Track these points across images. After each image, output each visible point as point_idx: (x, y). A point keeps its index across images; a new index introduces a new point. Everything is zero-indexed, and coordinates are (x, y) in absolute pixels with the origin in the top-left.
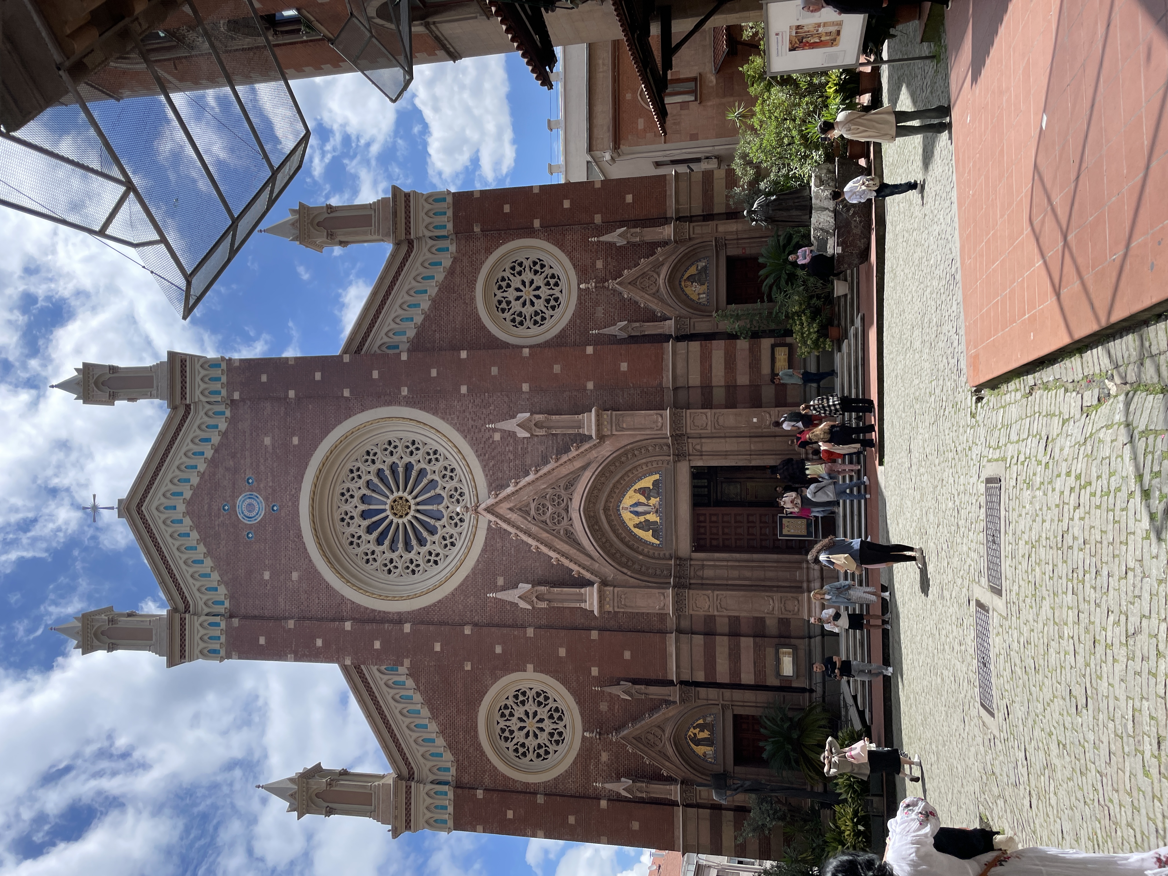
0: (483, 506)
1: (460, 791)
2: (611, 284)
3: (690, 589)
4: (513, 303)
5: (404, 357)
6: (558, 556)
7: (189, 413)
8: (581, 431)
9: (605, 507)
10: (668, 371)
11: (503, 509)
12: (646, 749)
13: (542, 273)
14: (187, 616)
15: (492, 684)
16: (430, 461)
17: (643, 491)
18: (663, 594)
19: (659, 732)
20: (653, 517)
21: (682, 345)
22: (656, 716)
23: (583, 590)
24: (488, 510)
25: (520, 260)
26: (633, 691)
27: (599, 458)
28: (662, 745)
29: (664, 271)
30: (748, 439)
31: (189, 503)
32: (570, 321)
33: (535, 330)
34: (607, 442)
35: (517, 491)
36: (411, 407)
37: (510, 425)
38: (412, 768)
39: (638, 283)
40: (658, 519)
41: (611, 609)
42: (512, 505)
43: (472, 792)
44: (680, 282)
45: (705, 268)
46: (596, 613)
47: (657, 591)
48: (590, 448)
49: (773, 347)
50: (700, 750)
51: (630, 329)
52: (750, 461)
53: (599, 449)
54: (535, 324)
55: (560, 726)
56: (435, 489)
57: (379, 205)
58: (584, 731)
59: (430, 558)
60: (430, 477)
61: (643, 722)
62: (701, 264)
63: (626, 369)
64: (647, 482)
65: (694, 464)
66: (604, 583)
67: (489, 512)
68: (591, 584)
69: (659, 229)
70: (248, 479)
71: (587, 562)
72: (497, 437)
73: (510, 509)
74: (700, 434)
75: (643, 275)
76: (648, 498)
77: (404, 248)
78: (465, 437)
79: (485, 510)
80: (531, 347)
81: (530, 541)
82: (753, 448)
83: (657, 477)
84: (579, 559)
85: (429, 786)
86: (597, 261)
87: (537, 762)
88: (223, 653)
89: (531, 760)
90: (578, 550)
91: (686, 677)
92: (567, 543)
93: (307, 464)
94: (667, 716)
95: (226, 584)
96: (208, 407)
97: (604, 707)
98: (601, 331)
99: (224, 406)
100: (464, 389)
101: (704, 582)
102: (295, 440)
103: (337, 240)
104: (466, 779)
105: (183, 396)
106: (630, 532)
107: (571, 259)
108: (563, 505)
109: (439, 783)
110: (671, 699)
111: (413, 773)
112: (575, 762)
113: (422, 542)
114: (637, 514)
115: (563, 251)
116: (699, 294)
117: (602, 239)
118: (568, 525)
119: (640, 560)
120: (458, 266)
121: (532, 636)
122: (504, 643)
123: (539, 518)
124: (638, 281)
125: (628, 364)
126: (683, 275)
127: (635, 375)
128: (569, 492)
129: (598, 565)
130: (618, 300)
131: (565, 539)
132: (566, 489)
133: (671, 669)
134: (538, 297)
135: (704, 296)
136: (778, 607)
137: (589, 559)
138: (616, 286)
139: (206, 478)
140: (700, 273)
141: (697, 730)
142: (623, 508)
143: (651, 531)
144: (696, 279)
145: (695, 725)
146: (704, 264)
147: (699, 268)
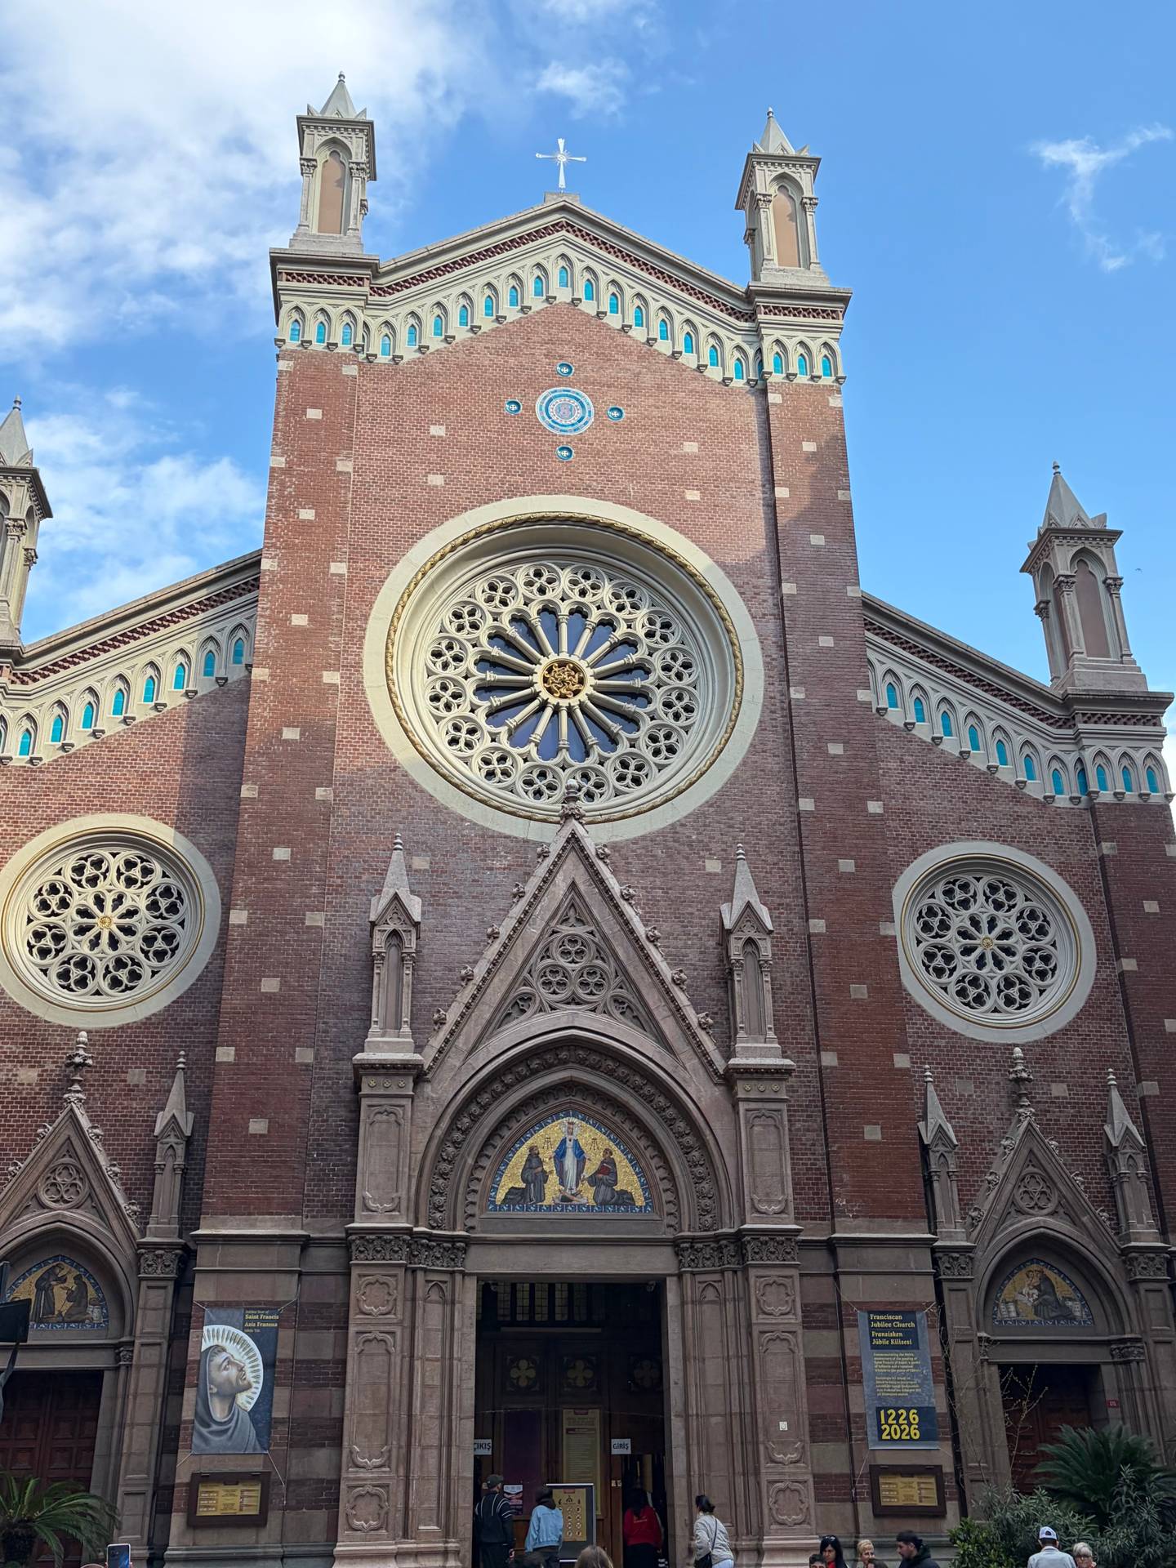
0: (580, 830)
2: (1028, 1112)
3: (407, 1270)
4: (966, 914)
5: (860, 695)
6: (477, 980)
7: (737, 318)
8: (742, 1034)
9: (577, 1083)
10: (869, 1231)
11: (574, 870)
12: (42, 1165)
13: (1030, 973)
14: (366, 289)
16: (654, 739)
17: (607, 1169)
18: (397, 1208)
19: (77, 1197)
20: (552, 1189)
21: (923, 1262)
22: (115, 1188)
23: (406, 1029)
24: (572, 840)
25: (1052, 931)
26: (171, 1141)
27: (682, 1072)
28: (46, 1200)
29: (1060, 1226)
31: (572, 308)
32: (943, 1027)
33: (917, 954)
34: (719, 1092)
35: (612, 898)
36: (764, 705)
37: (745, 891)
38: (35, 680)
39: (1033, 1169)
40: (548, 1201)
41: (366, 1090)
42: (582, 888)
44: (1038, 1261)
45: (1069, 1317)
46: (359, 1056)
47: (403, 1193)
48: (705, 1054)
49: (934, 1471)
51: (942, 1150)
53: (701, 1071)
54: (926, 954)
55: (99, 982)
56: (599, 744)
57: (1132, 669)
58: (90, 1031)
59: (464, 730)
60: (624, 736)
61: (101, 1160)
62: (1077, 1308)
63: (867, 1137)
64: (627, 1179)
65: (671, 1285)
66: (418, 1075)
67: (567, 843)
68: (420, 1046)
69: (1146, 1213)
70: (619, 410)
71: (463, 1042)
72: (713, 866)
73: (573, 886)
74: (746, 1298)
75: (1050, 1180)
76: (593, 1181)
77: (1055, 711)
78: (709, 804)
79: (573, 834)
80: (891, 939)
81: (509, 923)
83: (640, 1201)
84: (471, 1023)
86: (1065, 1086)
87: (26, 931)
88: (292, 345)
89: (31, 920)
90: (489, 1022)
91: (206, 1259)
92: (504, 999)
93: (649, 513)
94: (111, 1215)
95: (420, 361)
96: (751, 352)
98: (931, 1088)
99: (753, 377)
100: (807, 804)
101: (420, 1303)
102: (693, 495)
104: (2, 786)
105: (769, 310)
106: (521, 1138)
107: (1064, 1031)
108: (582, 993)
110: (152, 1224)
111: (23, 683)
113: (495, 716)
114: (560, 1155)
115: (1078, 1017)
116: (1015, 1302)
117: (1115, 1094)
118: (541, 1002)
119: (463, 1157)
120: (1029, 809)
121: (307, 923)
122: (292, 865)
123: (555, 944)
124: (1036, 1170)
125: (879, 1143)
126: (1052, 1268)
127: (857, 1157)
128: (612, 1007)
129: (458, 1064)
130: (991, 1128)
131: (513, 995)
132: (616, 1001)
133: (224, 1225)
134: (981, 963)
135: (1013, 1314)
136: (365, 1479)
137: (470, 1046)
138: (1025, 1123)
139: (619, 340)
140: (1059, 1305)
141: (71, 1284)
142: (573, 1123)
143: (523, 1185)
144: (1046, 1297)
145: (85, 1279)
146: (1078, 1314)
147: (1070, 1303)
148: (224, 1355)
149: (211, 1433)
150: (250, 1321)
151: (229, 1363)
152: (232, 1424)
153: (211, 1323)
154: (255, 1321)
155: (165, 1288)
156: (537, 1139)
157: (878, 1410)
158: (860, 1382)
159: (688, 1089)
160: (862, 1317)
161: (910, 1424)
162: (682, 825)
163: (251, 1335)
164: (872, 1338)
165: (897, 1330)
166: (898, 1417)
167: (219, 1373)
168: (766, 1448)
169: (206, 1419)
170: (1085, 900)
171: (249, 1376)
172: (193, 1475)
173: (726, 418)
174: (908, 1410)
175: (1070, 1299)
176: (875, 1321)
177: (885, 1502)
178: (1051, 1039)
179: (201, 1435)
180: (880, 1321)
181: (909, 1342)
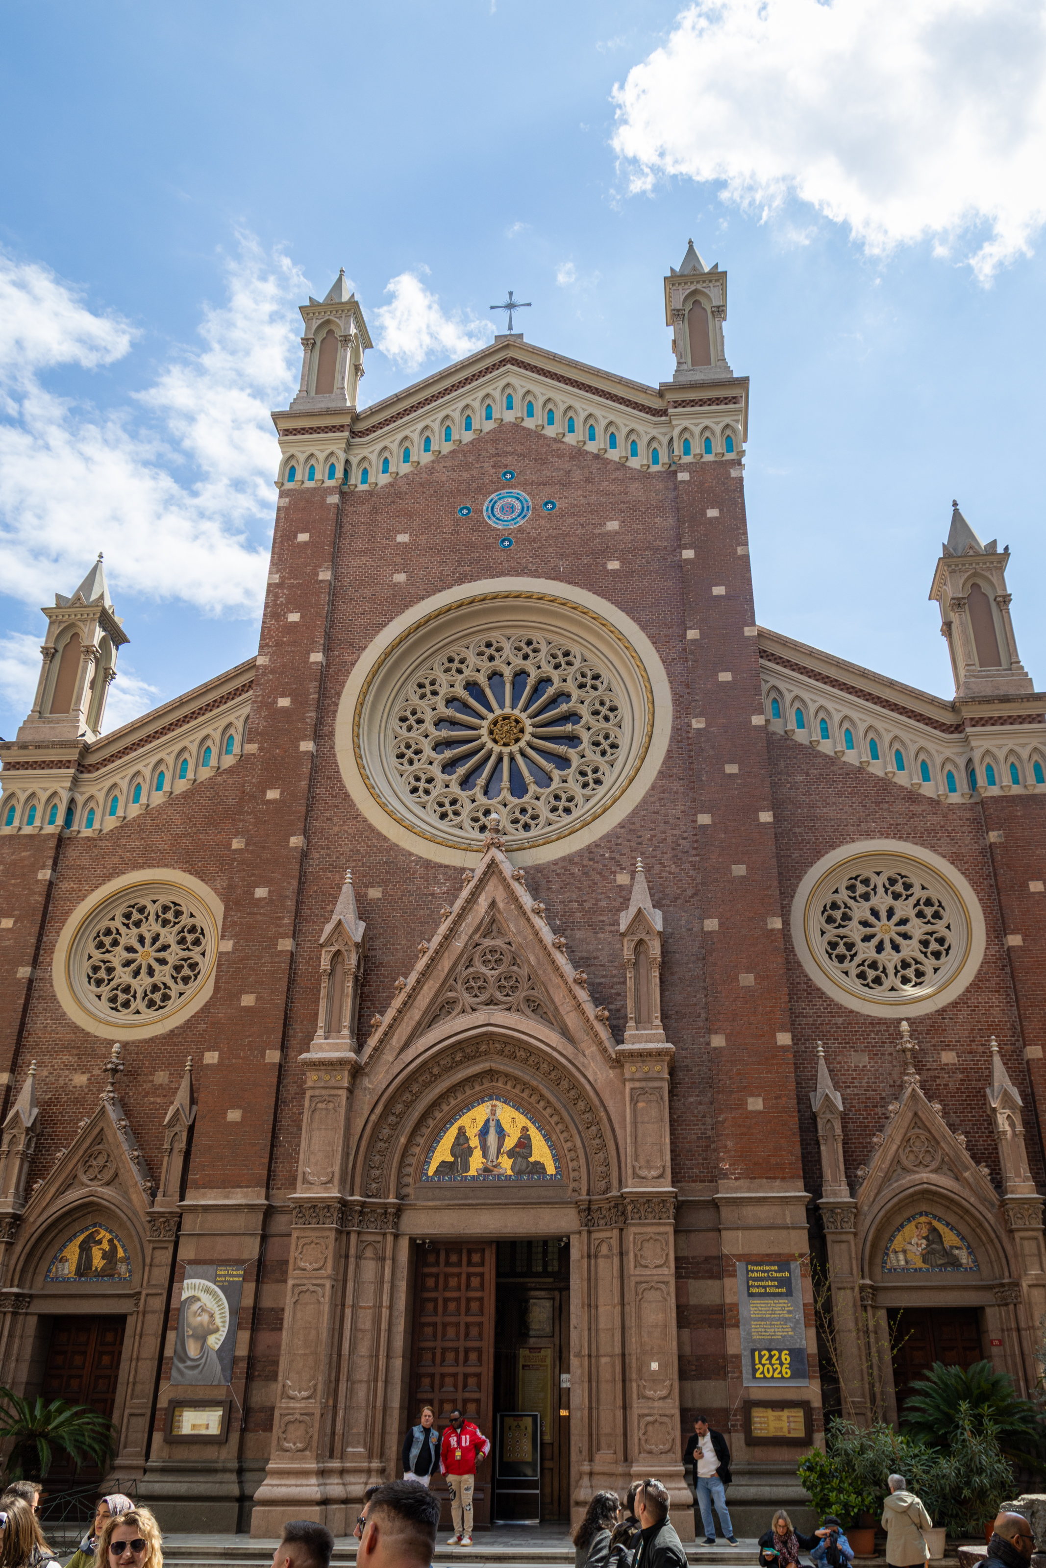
0: (500, 856)
1: (53, 843)
2: (913, 1080)
3: (339, 1232)
4: (867, 905)
5: (757, 720)
6: (408, 988)
7: (654, 415)
8: (631, 1023)
9: (498, 1072)
10: (749, 1191)
11: (494, 890)
12: (81, 1152)
13: (925, 954)
14: (347, 434)
15: (215, 890)
16: (583, 774)
17: (524, 1143)
18: (330, 1181)
19: (107, 1176)
20: (476, 1162)
21: (800, 1215)
22: (134, 1168)
23: (346, 1032)
24: (492, 865)
25: (945, 914)
26: (177, 1129)
27: (582, 1059)
28: (84, 1178)
29: (944, 1181)
30: (618, 1350)
31: (516, 426)
32: (840, 1007)
33: (820, 945)
34: (612, 1073)
35: (525, 913)
36: (672, 737)
37: (640, 898)
38: (98, 769)
39: (917, 1131)
40: (472, 1172)
41: (310, 1084)
42: (501, 905)
43: (50, 862)
44: (927, 1214)
45: (955, 1263)
46: (304, 1056)
47: (337, 1168)
48: (601, 1043)
49: (804, 1405)
50: (72, 1252)
51: (829, 1116)
52: (579, 1355)
53: (599, 1057)
54: (829, 943)
55: (139, 1004)
56: (536, 782)
57: (1019, 675)
58: (125, 1045)
59: (423, 780)
60: (556, 774)
61: (125, 1146)
62: (963, 1257)
63: (750, 1108)
64: (541, 1152)
65: (574, 1241)
66: (357, 1072)
67: (489, 866)
68: (359, 1048)
69: (1024, 1169)
70: (552, 503)
71: (396, 1041)
72: (623, 879)
73: (493, 904)
74: (627, 1253)
75: (934, 1141)
76: (511, 1154)
77: (948, 718)
78: (621, 826)
79: (493, 860)
80: (786, 933)
81: (437, 939)
82: (603, 1360)
83: (551, 1170)
84: (403, 1025)
85: (65, 796)
86: (954, 1054)
87: (86, 966)
88: (289, 486)
89: (90, 957)
90: (419, 1024)
91: (189, 1224)
92: (432, 1002)
93: (576, 584)
94: (131, 1190)
95: (391, 485)
96: (665, 441)
97: (161, 1077)
98: (822, 1062)
99: (666, 460)
100: (704, 819)
101: (352, 1260)
102: (614, 565)
103: (954, 617)
104: (72, 853)
105: (678, 404)
106: (451, 1119)
107: (954, 1004)
108: (499, 996)
109: (70, 812)
110: (159, 1198)
111: (89, 772)
112: (76, 1029)
113: (449, 766)
114: (483, 1133)
115: (968, 990)
116: (905, 1252)
117: (997, 1060)
118: (463, 1005)
119: (398, 1137)
120: (923, 808)
121: (279, 948)
122: (270, 901)
123: (477, 955)
124: (921, 1131)
125: (761, 1112)
126: (940, 1220)
127: (739, 1126)
128: (523, 1006)
129: (391, 1060)
130: (884, 1094)
131: (440, 1000)
132: (528, 1000)
133: (204, 1196)
134: (880, 948)
135: (902, 1263)
136: (294, 1408)
137: (402, 1043)
138: (910, 1090)
139: (555, 446)
140: (946, 1253)
141: (106, 1246)
142: (495, 1106)
143: (452, 1159)
144: (934, 1246)
145: (116, 1242)
146: (964, 1261)
147: (956, 1252)
148: (199, 1304)
149: (187, 1367)
150: (220, 1276)
151: (203, 1310)
152: (203, 1360)
153: (191, 1277)
154: (225, 1276)
155: (166, 1248)
156: (464, 1120)
157: (753, 1351)
158: (738, 1327)
159: (586, 1073)
160: (740, 1266)
161: (781, 1364)
162: (597, 845)
163: (222, 1288)
164: (749, 1287)
165: (773, 1279)
166: (771, 1357)
167: (195, 1319)
168: (638, 1386)
169: (183, 1356)
170: (974, 884)
171: (218, 1321)
172: (170, 1402)
173: (643, 498)
174: (780, 1351)
175: (957, 1248)
176: (753, 1271)
177: (757, 1433)
178: (942, 1012)
179: (179, 1370)
180: (757, 1271)
181: (784, 1290)
